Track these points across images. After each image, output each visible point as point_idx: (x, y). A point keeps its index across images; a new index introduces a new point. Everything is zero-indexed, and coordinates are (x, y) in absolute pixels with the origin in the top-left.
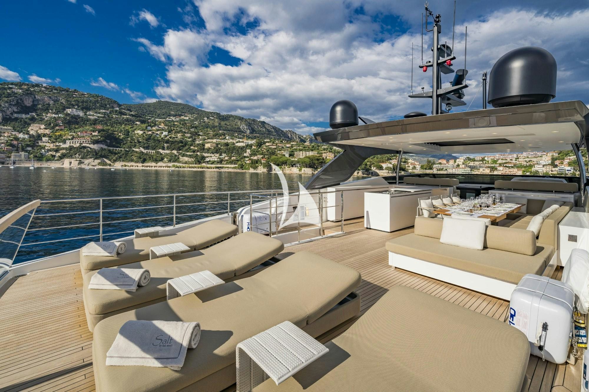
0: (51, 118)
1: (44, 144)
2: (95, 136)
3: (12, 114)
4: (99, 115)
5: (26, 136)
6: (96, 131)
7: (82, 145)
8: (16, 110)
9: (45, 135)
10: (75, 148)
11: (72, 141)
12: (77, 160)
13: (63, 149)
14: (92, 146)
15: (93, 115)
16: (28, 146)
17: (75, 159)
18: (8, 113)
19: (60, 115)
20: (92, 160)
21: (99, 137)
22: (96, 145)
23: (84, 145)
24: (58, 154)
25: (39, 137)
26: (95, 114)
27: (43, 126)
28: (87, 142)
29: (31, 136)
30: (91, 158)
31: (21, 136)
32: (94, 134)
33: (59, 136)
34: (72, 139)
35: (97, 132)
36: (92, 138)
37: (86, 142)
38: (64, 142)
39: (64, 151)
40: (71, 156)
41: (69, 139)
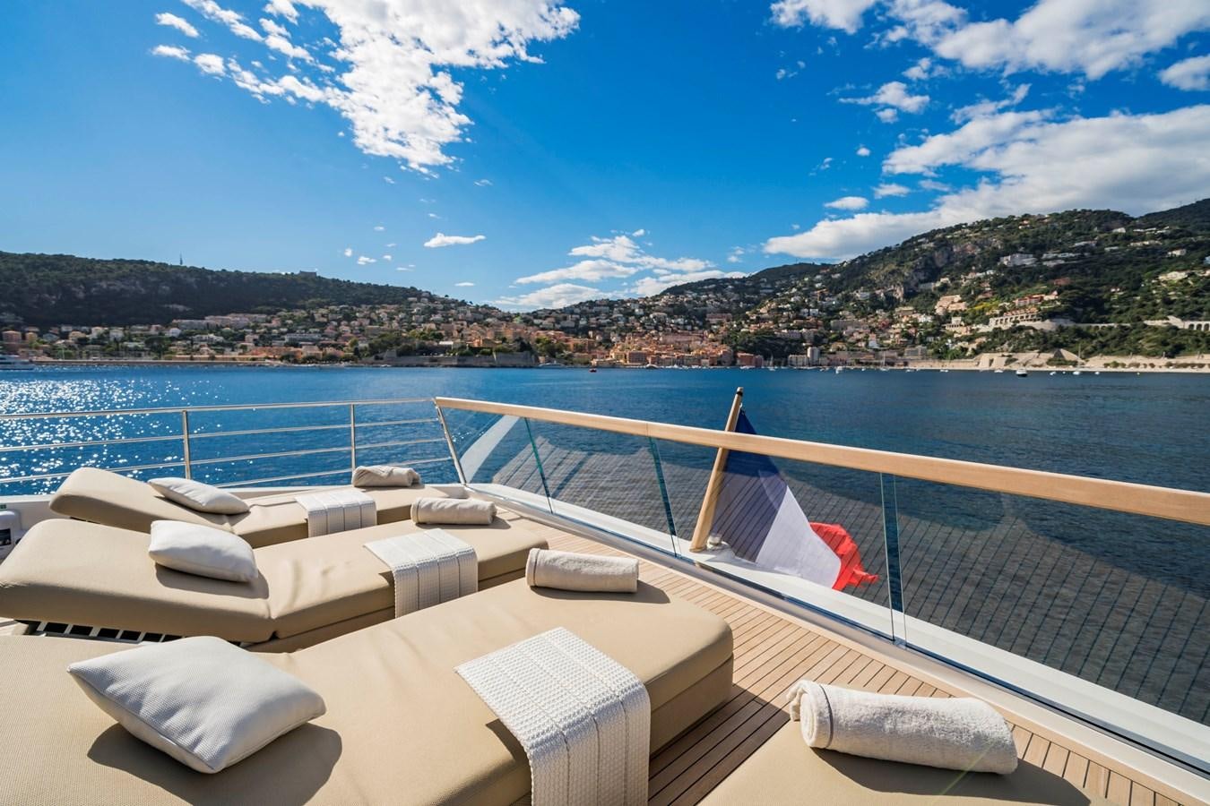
0: (973, 280)
1: (953, 329)
2: (1049, 301)
3: (917, 285)
4: (1068, 255)
5: (929, 319)
6: (1053, 291)
7: (1018, 325)
8: (923, 278)
9: (956, 313)
10: (1003, 331)
11: (999, 319)
12: (1003, 356)
13: (983, 335)
14: (1038, 325)
15: (1055, 259)
16: (929, 334)
17: (1001, 354)
18: (913, 284)
19: (988, 273)
20: (1035, 353)
21: (1058, 303)
22: (1047, 321)
23: (1022, 323)
24: (974, 346)
25: (948, 317)
26: (1060, 256)
27: (958, 298)
28: (1029, 318)
29: (937, 318)
30: (1032, 350)
31: (922, 319)
32: (1046, 298)
33: (980, 311)
34: (1001, 314)
35: (1055, 293)
36: (1042, 308)
37: (1027, 317)
38: (986, 322)
39: (984, 339)
40: (994, 348)
41: (996, 316)
